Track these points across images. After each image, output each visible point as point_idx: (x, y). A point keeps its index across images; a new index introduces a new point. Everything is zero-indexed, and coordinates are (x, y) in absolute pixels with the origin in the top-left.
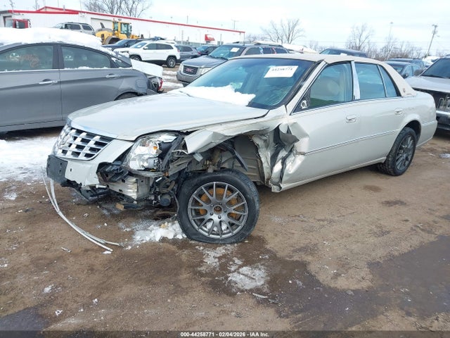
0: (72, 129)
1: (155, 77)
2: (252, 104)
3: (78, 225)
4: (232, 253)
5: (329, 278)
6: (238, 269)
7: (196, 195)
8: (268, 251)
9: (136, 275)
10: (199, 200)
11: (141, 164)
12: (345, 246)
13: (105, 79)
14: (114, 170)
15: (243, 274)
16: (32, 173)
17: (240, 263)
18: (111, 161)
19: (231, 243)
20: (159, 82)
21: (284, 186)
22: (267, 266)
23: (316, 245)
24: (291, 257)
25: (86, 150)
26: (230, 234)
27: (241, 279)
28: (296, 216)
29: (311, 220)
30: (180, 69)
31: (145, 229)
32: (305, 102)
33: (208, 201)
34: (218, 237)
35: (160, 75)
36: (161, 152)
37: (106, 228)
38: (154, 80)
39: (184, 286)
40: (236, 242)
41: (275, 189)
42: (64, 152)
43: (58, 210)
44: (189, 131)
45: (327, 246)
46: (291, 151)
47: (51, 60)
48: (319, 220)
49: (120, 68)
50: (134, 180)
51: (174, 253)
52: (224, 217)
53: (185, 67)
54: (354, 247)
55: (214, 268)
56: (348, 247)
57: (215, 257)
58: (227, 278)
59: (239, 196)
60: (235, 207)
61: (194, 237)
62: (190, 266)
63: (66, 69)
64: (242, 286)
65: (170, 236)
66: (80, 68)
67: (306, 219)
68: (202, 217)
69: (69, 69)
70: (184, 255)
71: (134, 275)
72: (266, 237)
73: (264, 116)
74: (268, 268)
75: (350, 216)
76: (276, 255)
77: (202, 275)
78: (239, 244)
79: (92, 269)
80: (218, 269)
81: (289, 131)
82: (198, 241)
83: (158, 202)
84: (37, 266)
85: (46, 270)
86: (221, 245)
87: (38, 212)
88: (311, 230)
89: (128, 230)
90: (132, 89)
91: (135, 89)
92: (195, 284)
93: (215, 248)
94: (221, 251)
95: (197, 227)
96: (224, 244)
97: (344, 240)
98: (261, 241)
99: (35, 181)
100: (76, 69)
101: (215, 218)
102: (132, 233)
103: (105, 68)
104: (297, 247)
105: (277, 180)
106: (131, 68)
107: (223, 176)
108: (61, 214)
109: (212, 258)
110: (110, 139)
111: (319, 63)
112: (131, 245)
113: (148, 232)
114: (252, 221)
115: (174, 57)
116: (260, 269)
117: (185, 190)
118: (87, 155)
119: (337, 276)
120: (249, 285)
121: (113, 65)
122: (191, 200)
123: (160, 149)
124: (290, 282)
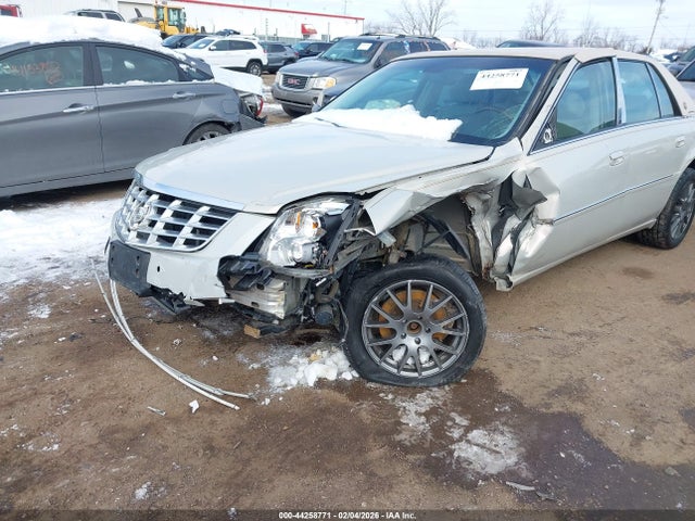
0: (149, 193)
1: (251, 95)
2: (458, 137)
3: (166, 362)
4: (445, 404)
5: (627, 445)
6: (465, 435)
7: (375, 303)
8: (506, 398)
9: (292, 455)
10: (379, 311)
11: (290, 254)
12: (632, 381)
13: (171, 100)
14: (246, 270)
15: (477, 445)
16: (68, 267)
17: (465, 423)
18: (238, 252)
19: (439, 386)
20: (258, 102)
21: (515, 279)
22: (511, 426)
23: (581, 380)
24: (548, 406)
25: (186, 233)
26: (436, 370)
27: (476, 454)
28: (531, 328)
29: (559, 335)
30: (276, 81)
31: (284, 363)
32: (549, 131)
33: (398, 313)
34: (416, 375)
35: (258, 91)
36: (323, 232)
37: (215, 364)
38: (250, 99)
39: (382, 473)
40: (448, 383)
41: (501, 285)
42: (143, 236)
43: (130, 336)
44: (368, 192)
45: (602, 383)
46: (528, 218)
47: (81, 71)
48: (572, 334)
49: (195, 81)
50: (281, 285)
51: (345, 408)
52: (426, 340)
53: (286, 77)
54: (646, 381)
55: (424, 435)
56: (636, 382)
57: (419, 414)
58: (451, 453)
59: (452, 303)
60: (446, 323)
61: (373, 377)
62: (380, 433)
63: (106, 85)
64: (483, 469)
65: (332, 376)
66: (130, 83)
67: (549, 334)
68: (385, 342)
69: (111, 85)
70: (364, 410)
71: (287, 454)
72: (495, 370)
73: (487, 159)
74: (517, 430)
75: (620, 324)
76: (521, 405)
77: (406, 450)
78: (452, 386)
79: (210, 448)
80: (430, 436)
81: (527, 183)
82: (381, 383)
83: (310, 318)
84: (112, 446)
85: (130, 453)
86: (422, 390)
87: (93, 340)
88: (565, 354)
89: (256, 366)
90: (214, 116)
91: (220, 116)
92: (399, 469)
93: (413, 396)
94: (424, 401)
95: (377, 359)
96: (427, 388)
97: (625, 368)
98: (489, 379)
99: (77, 282)
100: (122, 85)
101: (410, 342)
102: (263, 373)
103: (170, 82)
104: (554, 388)
105: (503, 269)
106: (211, 81)
107: (424, 270)
108: (136, 344)
109: (414, 413)
110: (231, 213)
111: (567, 60)
112: (268, 395)
113: (290, 369)
114: (475, 346)
115: (258, 61)
116: (502, 433)
117: (356, 295)
118: (188, 242)
119: (638, 440)
120: (494, 465)
121: (183, 76)
122: (367, 312)
123: (323, 227)
124: (563, 455)
